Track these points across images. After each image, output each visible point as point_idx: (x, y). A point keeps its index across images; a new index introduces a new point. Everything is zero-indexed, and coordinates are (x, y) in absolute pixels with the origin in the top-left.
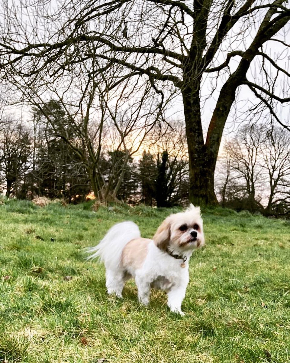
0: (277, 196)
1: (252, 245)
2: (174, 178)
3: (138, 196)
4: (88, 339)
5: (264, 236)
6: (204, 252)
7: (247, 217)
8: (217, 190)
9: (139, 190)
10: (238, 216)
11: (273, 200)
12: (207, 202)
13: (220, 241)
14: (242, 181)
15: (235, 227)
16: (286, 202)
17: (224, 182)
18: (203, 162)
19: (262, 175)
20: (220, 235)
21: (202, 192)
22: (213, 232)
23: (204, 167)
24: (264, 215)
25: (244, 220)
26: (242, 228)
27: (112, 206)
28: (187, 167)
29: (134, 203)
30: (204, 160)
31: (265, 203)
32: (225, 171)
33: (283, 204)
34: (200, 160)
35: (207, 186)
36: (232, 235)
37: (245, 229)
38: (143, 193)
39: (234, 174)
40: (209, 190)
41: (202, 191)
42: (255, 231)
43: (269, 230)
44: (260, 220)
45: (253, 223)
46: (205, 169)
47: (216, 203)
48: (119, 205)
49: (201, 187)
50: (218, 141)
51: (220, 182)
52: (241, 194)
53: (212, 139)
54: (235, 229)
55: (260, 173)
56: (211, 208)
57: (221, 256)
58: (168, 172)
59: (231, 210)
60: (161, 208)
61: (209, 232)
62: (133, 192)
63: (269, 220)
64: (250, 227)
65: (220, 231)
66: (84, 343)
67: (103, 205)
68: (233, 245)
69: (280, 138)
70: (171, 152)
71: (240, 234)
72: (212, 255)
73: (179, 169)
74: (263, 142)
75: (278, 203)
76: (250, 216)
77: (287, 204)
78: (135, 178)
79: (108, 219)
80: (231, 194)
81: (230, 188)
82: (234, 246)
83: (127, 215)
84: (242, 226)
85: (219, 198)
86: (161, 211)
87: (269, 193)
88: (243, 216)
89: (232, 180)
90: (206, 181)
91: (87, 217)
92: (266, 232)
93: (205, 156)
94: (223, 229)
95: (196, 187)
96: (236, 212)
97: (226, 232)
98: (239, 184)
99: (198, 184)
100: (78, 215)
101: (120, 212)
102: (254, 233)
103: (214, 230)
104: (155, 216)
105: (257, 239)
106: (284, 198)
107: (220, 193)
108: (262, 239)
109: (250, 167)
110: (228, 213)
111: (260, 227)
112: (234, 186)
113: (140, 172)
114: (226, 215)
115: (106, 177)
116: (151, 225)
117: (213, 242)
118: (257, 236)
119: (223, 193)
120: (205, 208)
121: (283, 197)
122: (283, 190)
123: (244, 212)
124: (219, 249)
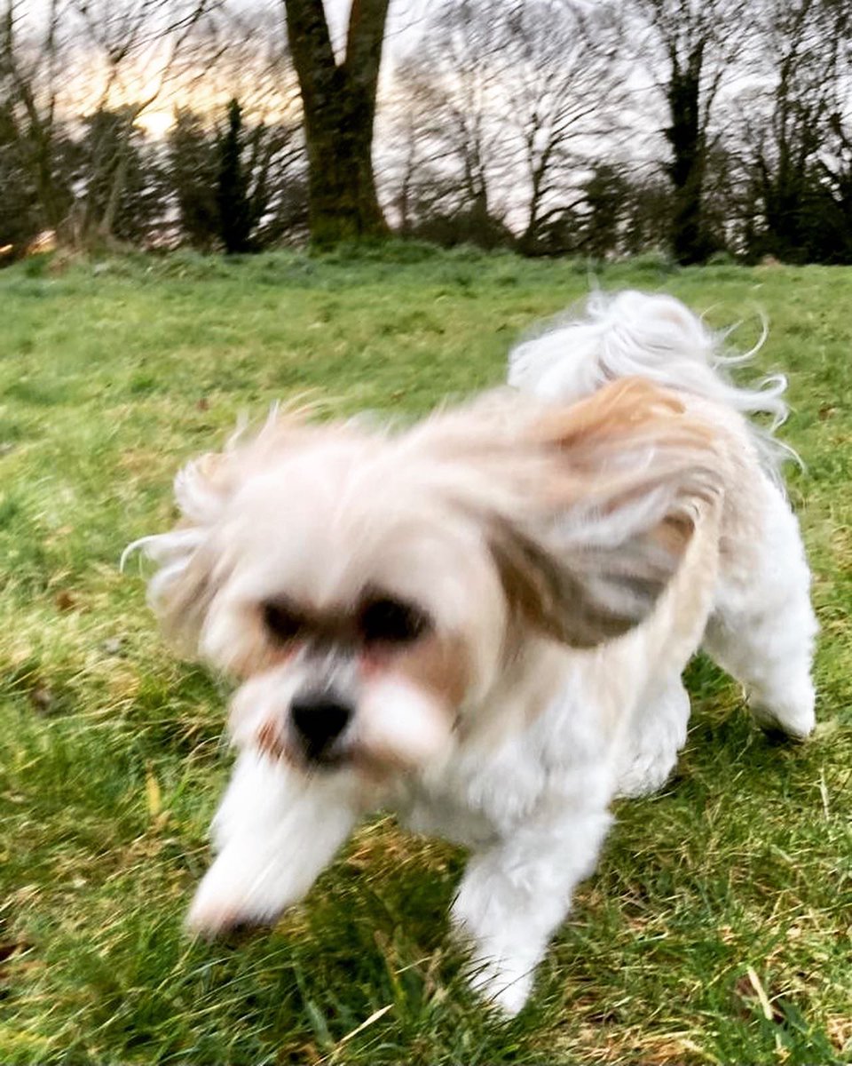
0: (551, 200)
1: (492, 328)
2: (263, 175)
3: (173, 231)
4: (75, 596)
5: (525, 303)
6: (365, 355)
7: (473, 261)
8: (384, 197)
9: (172, 215)
10: (448, 260)
11: (541, 213)
12: (360, 228)
13: (406, 325)
14: (451, 167)
15: (441, 288)
16: (576, 215)
17: (403, 171)
18: (339, 117)
19: (507, 145)
20: (403, 310)
21: (346, 201)
22: (386, 304)
23: (343, 130)
24: (518, 253)
25: (466, 269)
26: (462, 289)
27: (104, 260)
28: (298, 139)
29: (162, 252)
30: (340, 110)
31: (518, 222)
32: (402, 140)
33: (566, 222)
34: (332, 112)
35: (356, 184)
36: (437, 309)
37: (470, 290)
38: (184, 223)
39: (429, 147)
40: (363, 196)
41: (344, 197)
42: (497, 291)
43: (535, 287)
44: (508, 264)
45: (491, 275)
46: (348, 136)
47: (384, 232)
48: (120, 254)
49: (341, 188)
50: (375, 53)
51: (390, 173)
52: (450, 203)
53: (359, 50)
54: (442, 294)
55: (499, 138)
56: (372, 245)
57: (412, 362)
58: (246, 156)
59: (426, 244)
60: (235, 257)
61: (374, 305)
62: (155, 221)
63: (533, 264)
64: (483, 283)
65: (405, 300)
66: (66, 605)
67: (79, 258)
68: (442, 332)
69: (547, 33)
70: (247, 101)
71: (459, 304)
72: (386, 362)
73: (277, 145)
74: (502, 47)
75: (555, 218)
76: (478, 259)
77: (578, 220)
78: (160, 183)
79: (94, 294)
80: (423, 206)
81: (422, 187)
82: (445, 336)
83: (144, 281)
84: (463, 282)
85: (393, 219)
86: (238, 262)
87: (526, 192)
88: (462, 258)
89: (425, 165)
90: (354, 169)
91: (38, 294)
92: (527, 295)
93: (343, 98)
94: (411, 294)
95: (327, 189)
96: (441, 250)
97: (420, 301)
98: (442, 176)
99: (331, 178)
100: (13, 290)
101: (126, 274)
102: (495, 298)
103: (386, 298)
104: (224, 276)
105: (507, 313)
106: (568, 204)
107: (394, 203)
108: (520, 310)
109: (470, 124)
110: (420, 254)
111: (510, 281)
112: (429, 183)
113: (170, 163)
114: (416, 261)
115: (79, 188)
116: (214, 299)
117: (387, 330)
118: (506, 304)
119: (401, 202)
120: (356, 247)
121: (565, 200)
122: (563, 181)
123: (464, 249)
124: (406, 346)
